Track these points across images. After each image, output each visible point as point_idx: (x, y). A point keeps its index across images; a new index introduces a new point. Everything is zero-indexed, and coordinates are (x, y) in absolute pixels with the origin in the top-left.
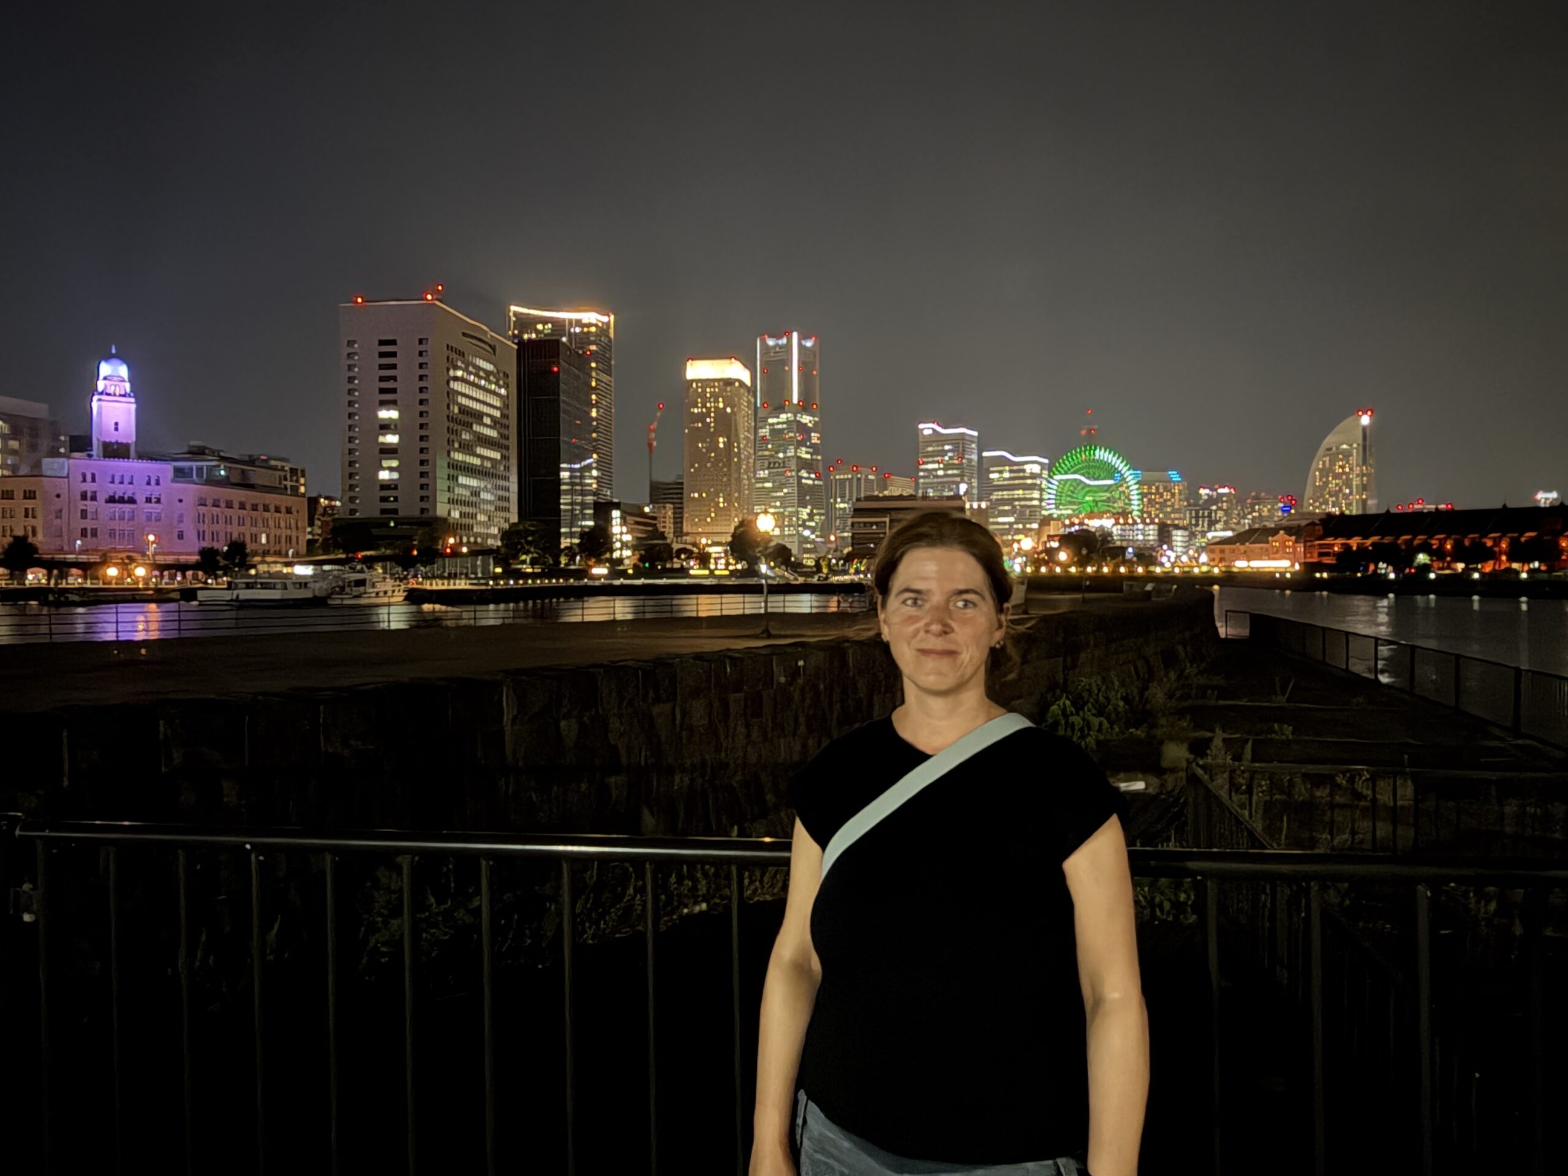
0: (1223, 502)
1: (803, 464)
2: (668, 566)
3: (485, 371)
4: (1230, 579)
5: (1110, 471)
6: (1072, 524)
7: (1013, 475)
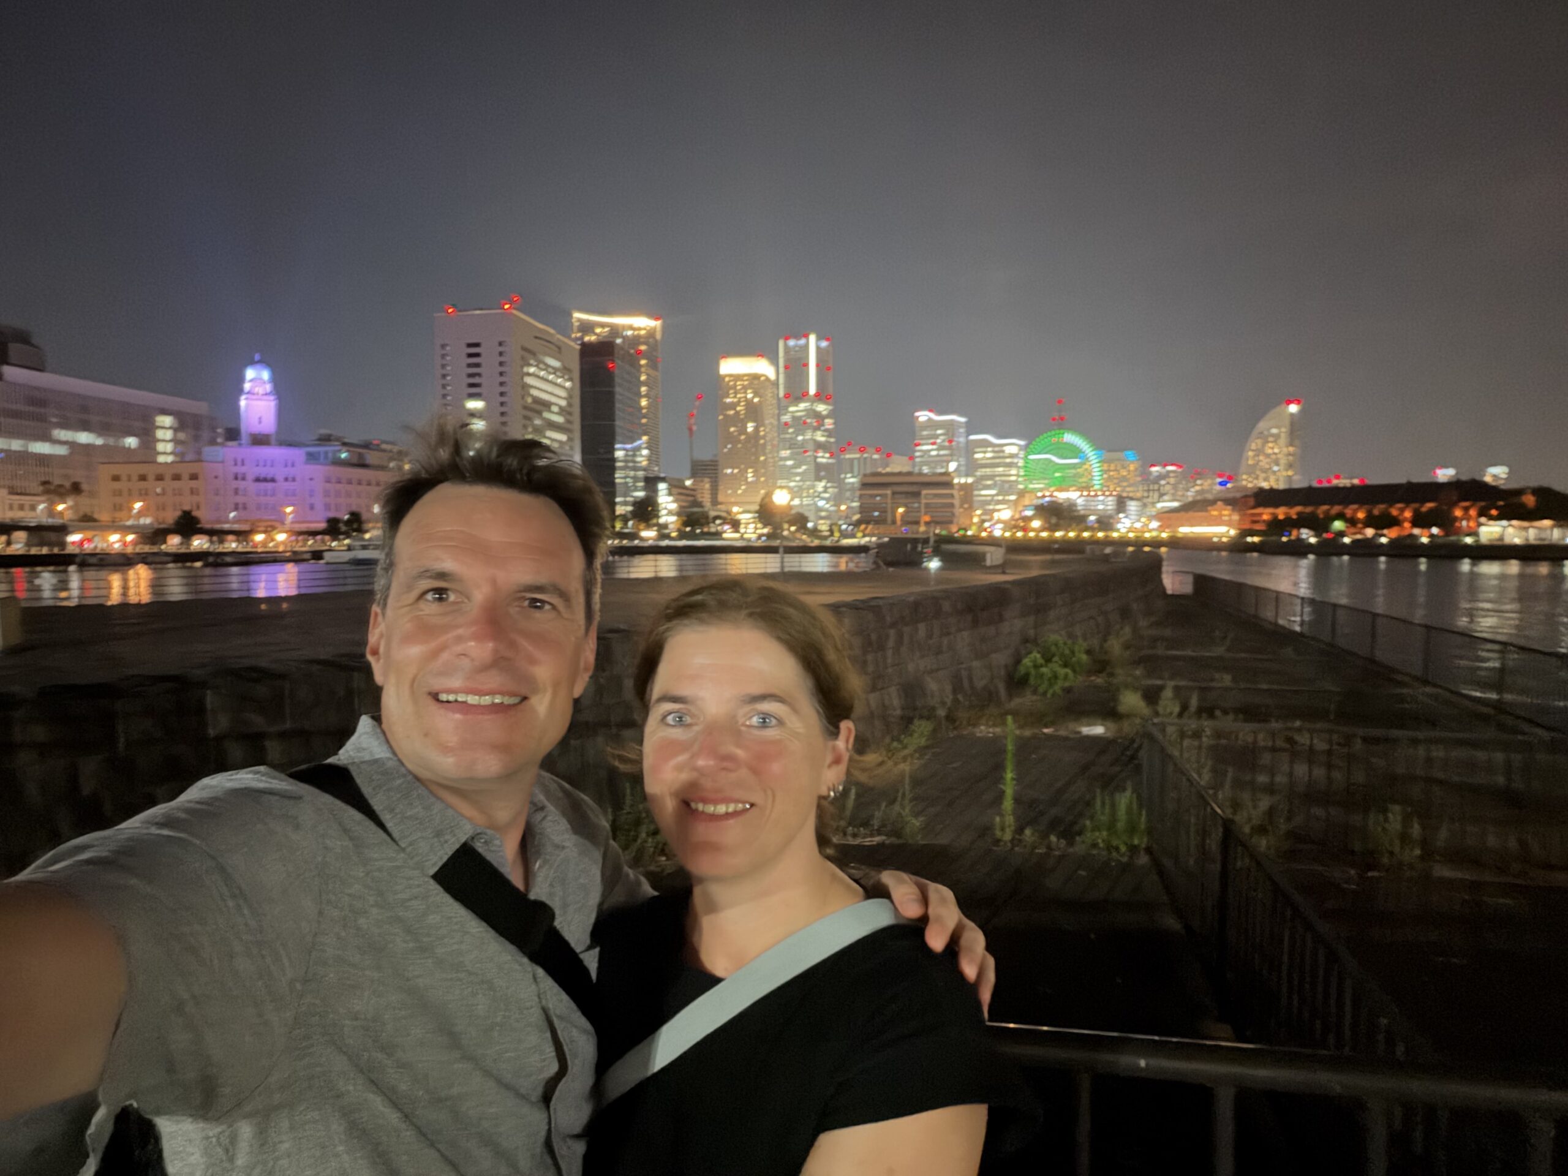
0: (1169, 477)
1: (819, 446)
2: (706, 530)
3: (553, 368)
4: (1175, 543)
5: (1076, 452)
6: (1044, 496)
7: (996, 455)
